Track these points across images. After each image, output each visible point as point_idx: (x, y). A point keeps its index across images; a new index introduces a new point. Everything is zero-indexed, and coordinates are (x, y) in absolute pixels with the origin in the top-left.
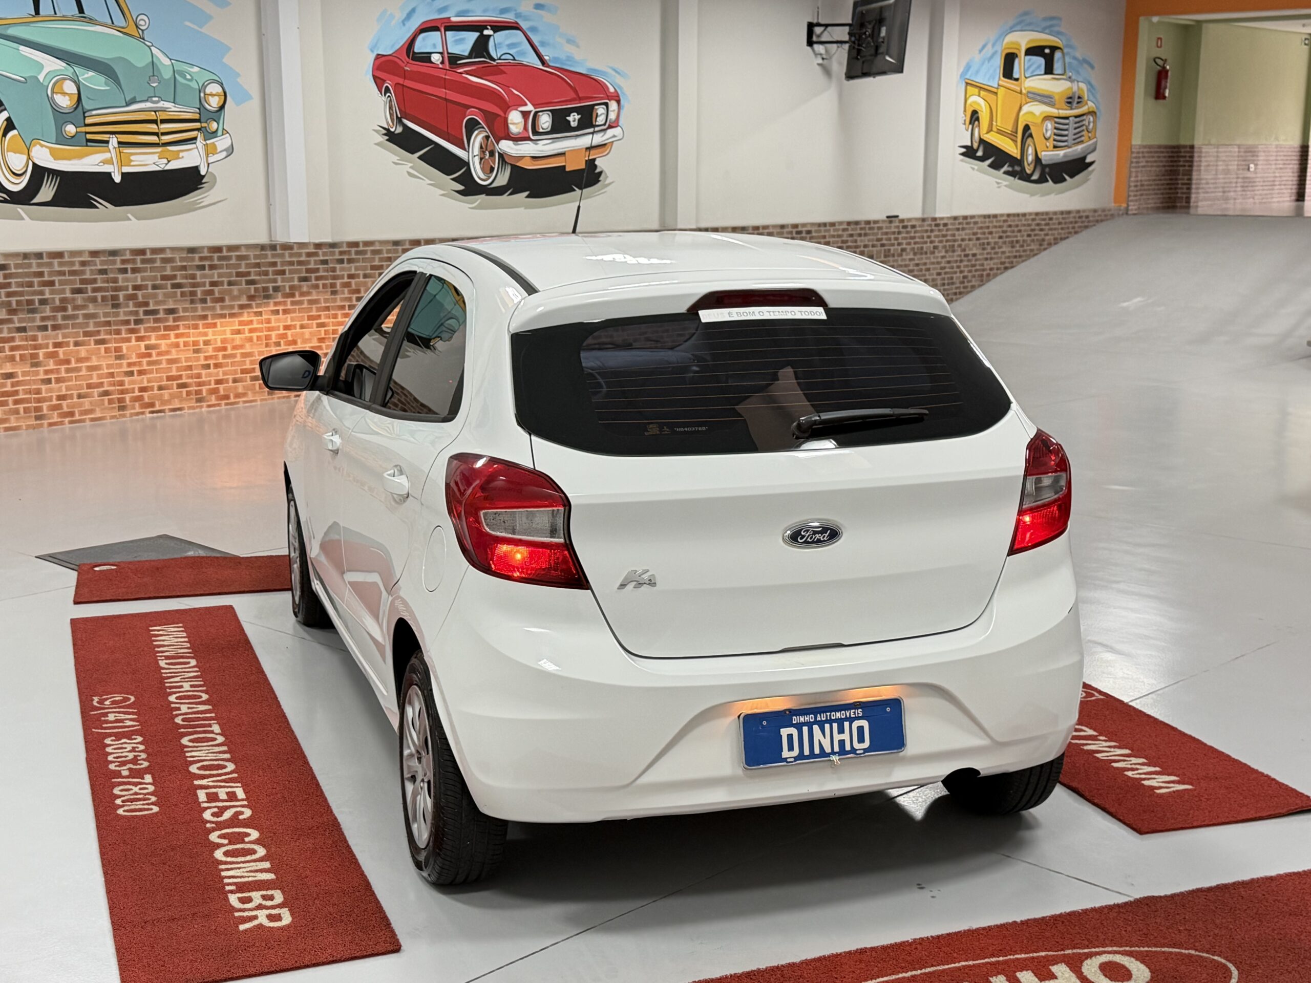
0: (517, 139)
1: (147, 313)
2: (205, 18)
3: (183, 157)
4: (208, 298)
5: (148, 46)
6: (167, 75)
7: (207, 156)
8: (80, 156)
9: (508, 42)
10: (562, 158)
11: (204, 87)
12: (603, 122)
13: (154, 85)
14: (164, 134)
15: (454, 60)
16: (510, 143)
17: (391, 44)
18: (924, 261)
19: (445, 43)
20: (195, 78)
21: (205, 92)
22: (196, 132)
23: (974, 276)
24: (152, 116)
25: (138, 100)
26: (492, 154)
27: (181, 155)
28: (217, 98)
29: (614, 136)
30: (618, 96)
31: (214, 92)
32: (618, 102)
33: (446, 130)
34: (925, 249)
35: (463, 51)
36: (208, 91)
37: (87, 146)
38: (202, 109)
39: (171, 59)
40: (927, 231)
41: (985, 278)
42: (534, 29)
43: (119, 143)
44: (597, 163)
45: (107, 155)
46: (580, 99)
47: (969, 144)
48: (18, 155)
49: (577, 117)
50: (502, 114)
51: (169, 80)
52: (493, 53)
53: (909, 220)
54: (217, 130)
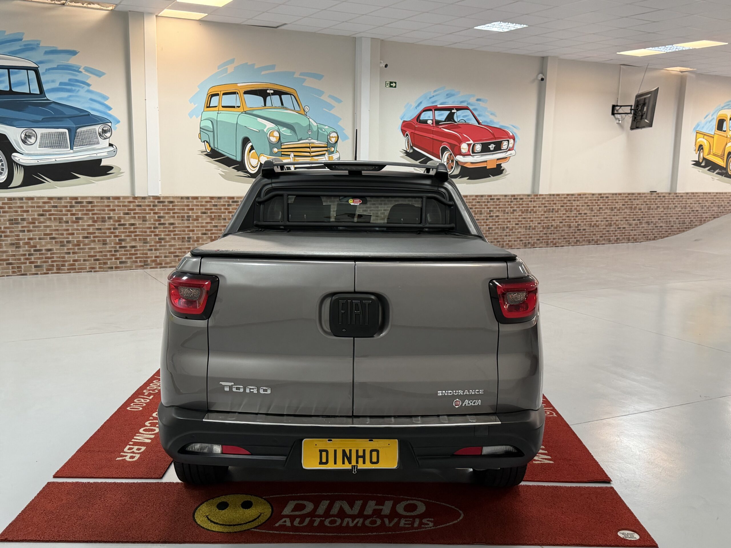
0: (464, 155)
2: (332, 107)
5: (308, 118)
6: (315, 129)
9: (463, 115)
10: (486, 163)
11: (330, 134)
12: (506, 148)
13: (310, 133)
14: (312, 152)
15: (438, 123)
16: (461, 157)
17: (410, 116)
18: (669, 212)
19: (434, 115)
20: (326, 131)
22: (325, 152)
23: (697, 220)
24: (308, 145)
25: (303, 139)
26: (452, 161)
27: (319, 160)
28: (334, 138)
29: (511, 154)
30: (514, 137)
31: (334, 136)
32: (514, 140)
33: (432, 151)
34: (670, 207)
35: (442, 119)
36: (331, 136)
37: (281, 156)
38: (328, 143)
39: (317, 123)
40: (671, 199)
41: (703, 222)
42: (475, 109)
43: (294, 156)
44: (502, 165)
45: (289, 160)
46: (495, 138)
47: (697, 160)
48: (255, 160)
49: (494, 146)
50: (458, 145)
51: (316, 131)
52: (456, 120)
53: (662, 193)
54: (334, 151)
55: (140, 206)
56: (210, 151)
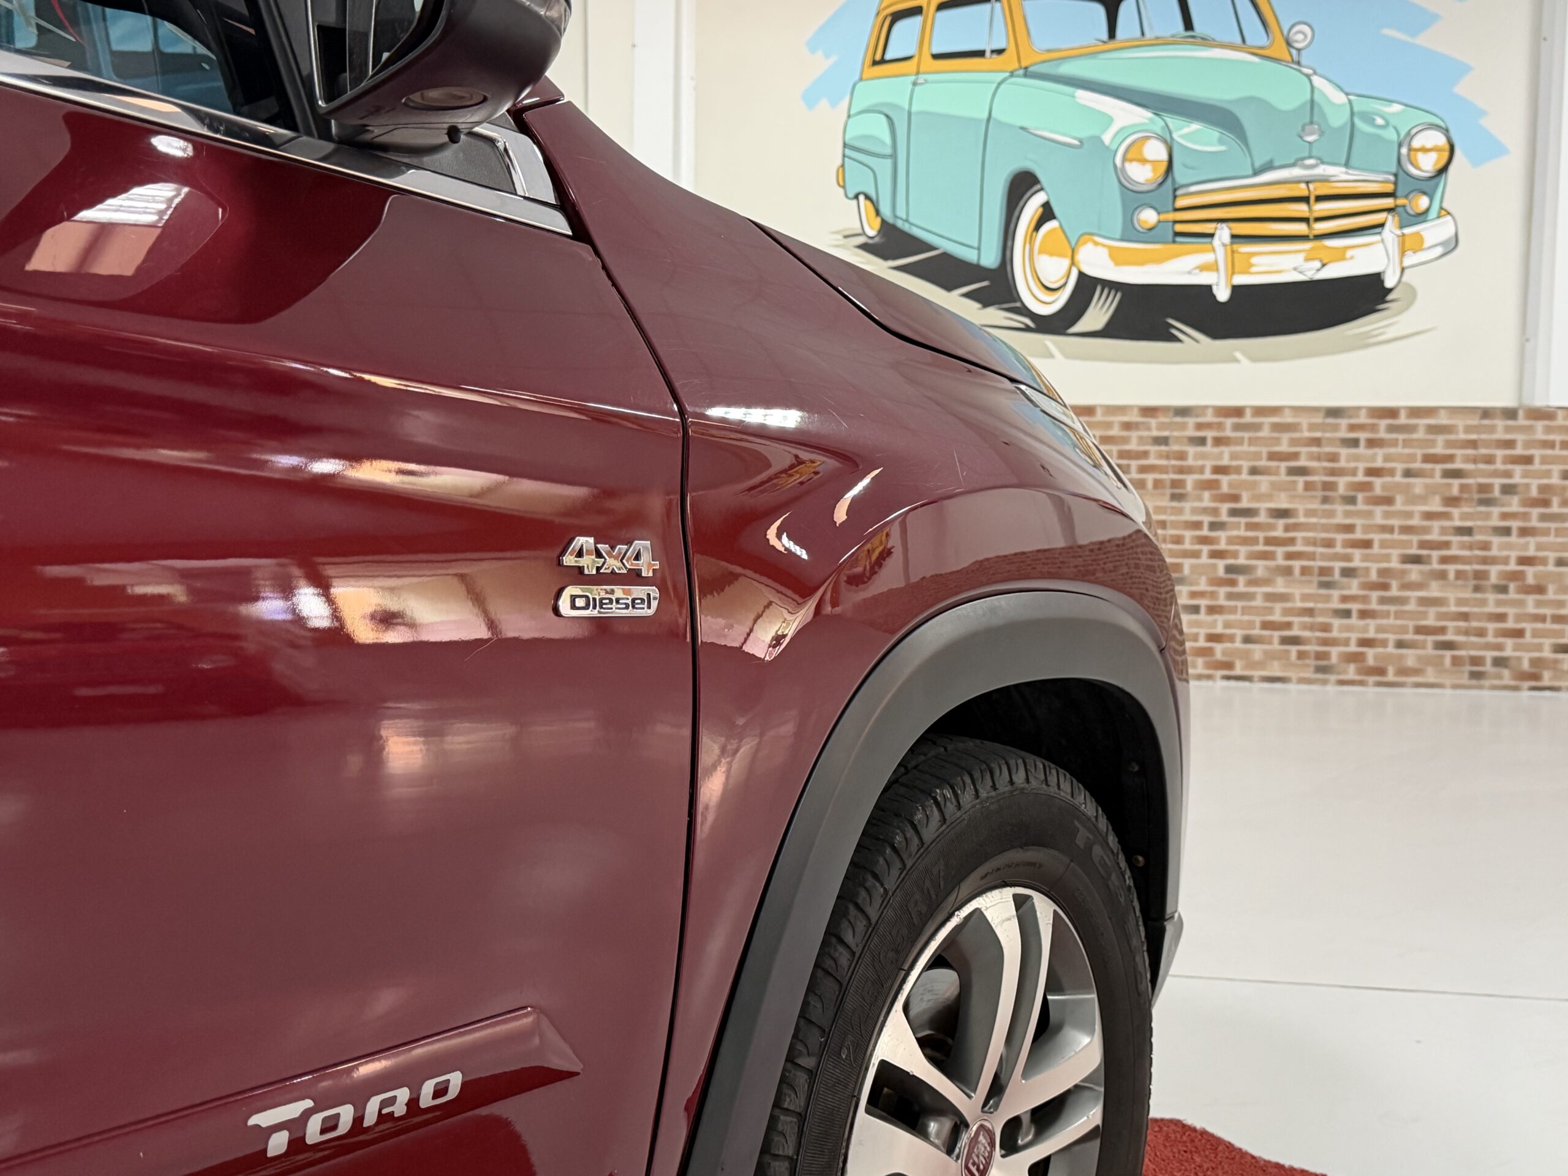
1: (1234, 513)
3: (1352, 258)
4: (1360, 497)
5: (1308, 76)
7: (1403, 253)
8: (1159, 260)
11: (1410, 136)
13: (1310, 139)
14: (1318, 219)
20: (1393, 122)
21: (1409, 145)
22: (1383, 215)
24: (1301, 190)
25: (1276, 164)
27: (1349, 253)
28: (1433, 156)
31: (1429, 145)
36: (1416, 143)
37: (1174, 242)
38: (1401, 173)
39: (1347, 94)
43: (1234, 237)
45: (1209, 257)
48: (1055, 259)
51: (1343, 127)
54: (1427, 211)
56: (879, 232)
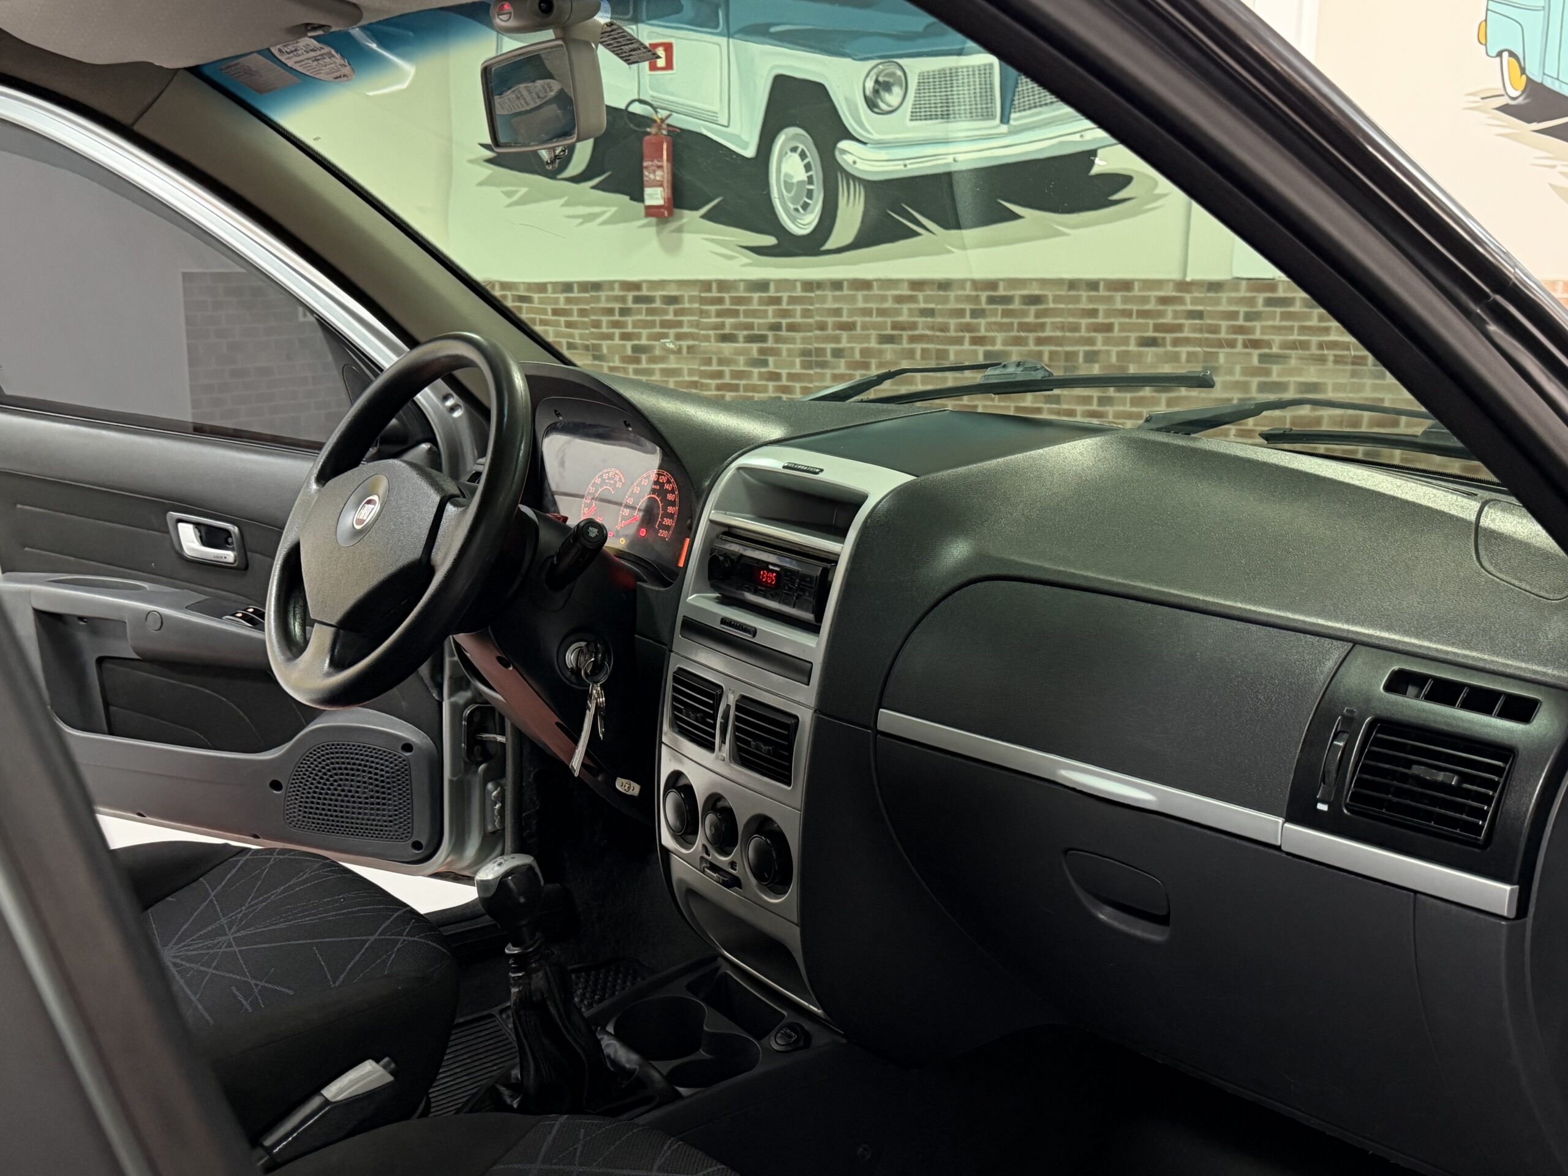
55: (1199, 315)
56: (1523, 92)
